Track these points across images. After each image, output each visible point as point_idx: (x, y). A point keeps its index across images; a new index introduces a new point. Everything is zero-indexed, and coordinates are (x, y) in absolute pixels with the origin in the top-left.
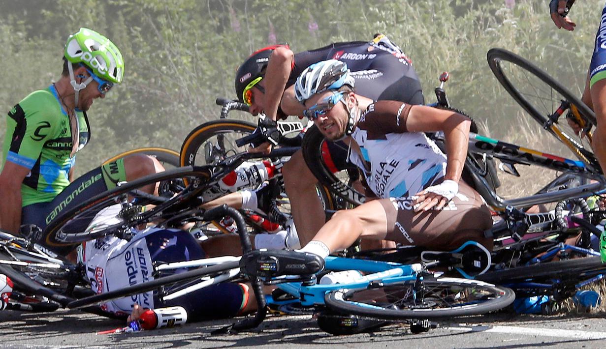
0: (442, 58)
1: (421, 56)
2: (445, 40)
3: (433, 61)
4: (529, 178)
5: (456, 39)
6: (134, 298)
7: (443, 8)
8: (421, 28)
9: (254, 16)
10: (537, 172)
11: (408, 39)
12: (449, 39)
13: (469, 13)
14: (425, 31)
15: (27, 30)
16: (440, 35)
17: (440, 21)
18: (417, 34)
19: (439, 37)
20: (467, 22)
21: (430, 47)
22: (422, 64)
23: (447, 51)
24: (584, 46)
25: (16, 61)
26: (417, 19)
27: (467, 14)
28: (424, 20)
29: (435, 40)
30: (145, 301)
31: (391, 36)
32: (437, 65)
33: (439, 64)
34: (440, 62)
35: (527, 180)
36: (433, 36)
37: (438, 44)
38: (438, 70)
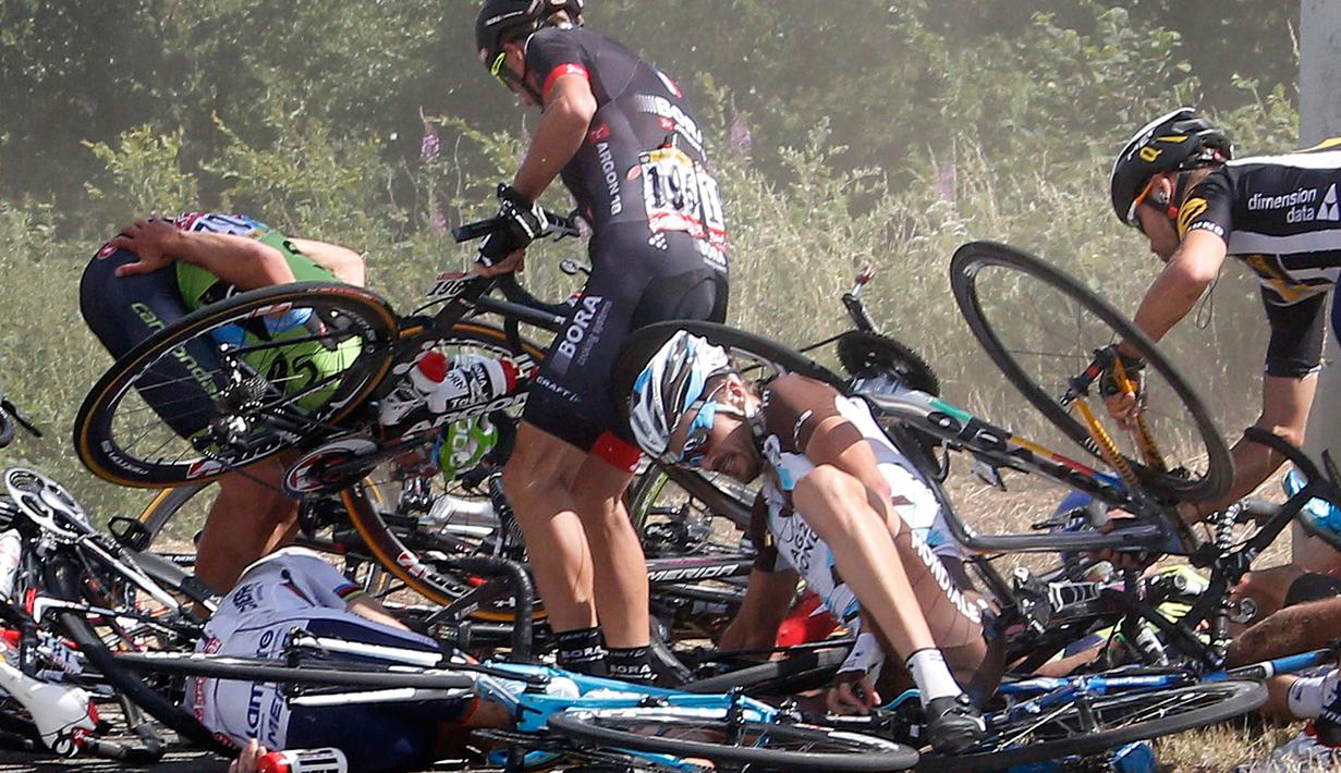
0: (826, 291)
1: (787, 286)
2: (834, 257)
3: (810, 294)
4: (990, 519)
5: (853, 255)
6: (253, 721)
7: (830, 197)
8: (788, 233)
9: (472, 207)
10: (1004, 507)
11: (764, 253)
12: (840, 256)
13: (878, 206)
14: (796, 238)
15: (56, 221)
16: (825, 247)
17: (823, 221)
18: (781, 243)
19: (821, 251)
20: (874, 224)
21: (805, 269)
22: (790, 299)
23: (836, 277)
24: (1094, 274)
25: (36, 275)
26: (781, 216)
27: (876, 209)
28: (794, 219)
29: (814, 256)
30: (270, 735)
31: (731, 247)
32: (817, 302)
33: (820, 301)
34: (823, 298)
35: (985, 523)
36: (811, 248)
37: (819, 263)
38: (819, 312)
